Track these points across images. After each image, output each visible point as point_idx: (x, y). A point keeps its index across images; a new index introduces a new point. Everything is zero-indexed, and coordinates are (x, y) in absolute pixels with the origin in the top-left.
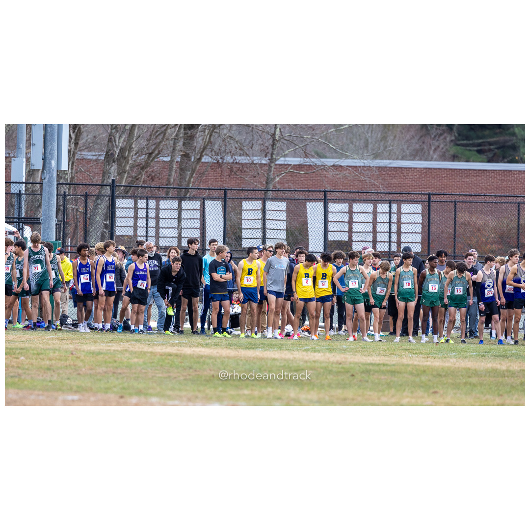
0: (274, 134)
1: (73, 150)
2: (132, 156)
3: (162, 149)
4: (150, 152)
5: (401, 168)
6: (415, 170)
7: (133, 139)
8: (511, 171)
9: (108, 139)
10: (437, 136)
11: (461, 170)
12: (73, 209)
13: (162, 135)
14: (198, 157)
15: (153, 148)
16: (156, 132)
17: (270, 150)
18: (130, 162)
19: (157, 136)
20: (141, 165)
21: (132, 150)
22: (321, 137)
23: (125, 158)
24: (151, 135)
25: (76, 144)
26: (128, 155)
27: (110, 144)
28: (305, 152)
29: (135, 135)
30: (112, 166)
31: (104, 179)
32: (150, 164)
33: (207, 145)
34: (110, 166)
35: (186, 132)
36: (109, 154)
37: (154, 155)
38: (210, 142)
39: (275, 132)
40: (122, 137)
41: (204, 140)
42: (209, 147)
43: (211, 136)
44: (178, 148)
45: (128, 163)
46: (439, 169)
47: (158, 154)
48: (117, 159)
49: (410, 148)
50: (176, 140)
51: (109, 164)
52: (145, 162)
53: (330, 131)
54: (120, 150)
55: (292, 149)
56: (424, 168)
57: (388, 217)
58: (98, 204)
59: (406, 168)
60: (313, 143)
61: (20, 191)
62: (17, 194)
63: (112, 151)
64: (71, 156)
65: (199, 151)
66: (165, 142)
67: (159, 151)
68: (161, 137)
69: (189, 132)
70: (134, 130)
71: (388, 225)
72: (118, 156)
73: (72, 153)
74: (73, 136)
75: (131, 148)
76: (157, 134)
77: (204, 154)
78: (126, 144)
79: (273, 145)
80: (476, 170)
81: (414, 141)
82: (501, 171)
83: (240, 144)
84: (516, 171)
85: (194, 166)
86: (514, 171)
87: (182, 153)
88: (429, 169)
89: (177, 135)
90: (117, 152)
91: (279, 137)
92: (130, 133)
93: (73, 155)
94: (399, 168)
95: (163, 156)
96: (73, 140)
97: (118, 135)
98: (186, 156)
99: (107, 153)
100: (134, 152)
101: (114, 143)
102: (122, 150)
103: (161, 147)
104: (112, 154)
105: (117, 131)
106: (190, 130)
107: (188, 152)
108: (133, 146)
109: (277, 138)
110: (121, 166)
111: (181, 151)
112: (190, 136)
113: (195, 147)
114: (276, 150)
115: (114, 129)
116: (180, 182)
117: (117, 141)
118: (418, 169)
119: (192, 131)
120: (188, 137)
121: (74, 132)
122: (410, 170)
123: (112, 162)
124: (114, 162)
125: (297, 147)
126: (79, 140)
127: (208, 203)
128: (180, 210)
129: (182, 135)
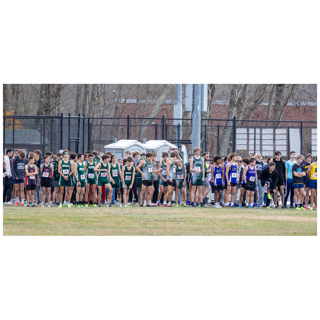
1: (210, 99)
2: (246, 102)
3: (263, 98)
4: (256, 100)
7: (246, 93)
9: (231, 93)
12: (211, 135)
13: (263, 90)
14: (285, 103)
15: (258, 97)
16: (260, 88)
18: (244, 106)
19: (260, 91)
20: (251, 108)
21: (246, 99)
23: (241, 104)
24: (256, 90)
25: (212, 96)
26: (243, 102)
27: (232, 96)
29: (247, 90)
30: (234, 109)
31: (229, 117)
32: (256, 107)
33: (290, 95)
34: (232, 109)
36: (232, 101)
37: (258, 102)
38: (292, 94)
40: (239, 92)
41: (289, 93)
42: (291, 97)
43: (292, 90)
44: (273, 97)
45: (243, 107)
47: (261, 101)
48: (237, 104)
51: (232, 108)
52: (253, 106)
54: (238, 99)
58: (225, 132)
61: (179, 124)
62: (177, 126)
63: (233, 100)
64: (209, 103)
65: (285, 99)
66: (265, 94)
67: (261, 99)
68: (262, 91)
69: (279, 88)
70: (247, 87)
72: (237, 103)
73: (210, 101)
74: (210, 91)
75: (245, 98)
76: (260, 89)
77: (288, 101)
78: (242, 96)
83: (310, 95)
85: (282, 108)
87: (275, 101)
89: (272, 90)
90: (237, 100)
92: (244, 89)
93: (210, 102)
95: (264, 103)
96: (210, 94)
97: (237, 90)
98: (278, 102)
99: (231, 101)
100: (247, 100)
101: (235, 95)
102: (240, 99)
103: (263, 97)
104: (233, 101)
105: (236, 88)
106: (280, 87)
107: (279, 100)
108: (246, 97)
110: (239, 109)
111: (275, 99)
112: (280, 91)
113: (283, 97)
115: (235, 86)
116: (274, 118)
117: (236, 94)
119: (281, 87)
120: (279, 91)
121: (211, 89)
123: (233, 106)
124: (235, 106)
126: (213, 93)
127: (291, 130)
128: (274, 134)
129: (275, 90)
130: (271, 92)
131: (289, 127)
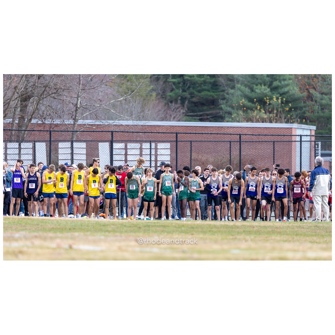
0: (77, 104)
5: (155, 126)
6: (164, 127)
8: (223, 127)
10: (175, 109)
11: (192, 126)
13: (7, 105)
14: (29, 118)
17: (74, 113)
22: (105, 106)
28: (96, 115)
33: (35, 111)
35: (22, 103)
38: (37, 109)
39: (77, 103)
41: (33, 108)
42: (36, 112)
43: (37, 105)
44: (17, 113)
46: (178, 126)
49: (159, 117)
50: (16, 108)
53: (112, 102)
55: (88, 113)
56: (169, 126)
57: (149, 157)
59: (158, 126)
60: (101, 109)
65: (30, 114)
66: (9, 109)
67: (5, 115)
69: (24, 103)
71: (149, 162)
77: (33, 116)
79: (76, 110)
80: (201, 127)
81: (161, 112)
82: (217, 127)
83: (56, 110)
84: (226, 127)
85: (27, 124)
86: (225, 127)
87: (19, 116)
88: (172, 126)
89: (16, 105)
91: (80, 106)
94: (153, 126)
95: (8, 118)
98: (22, 118)
103: (7, 112)
107: (24, 115)
109: (79, 106)
113: (28, 112)
114: (78, 113)
118: (165, 127)
119: (26, 102)
120: (23, 106)
122: (160, 127)
125: (91, 112)
127: (37, 144)
128: (20, 148)
129: (19, 105)
130: (15, 108)
131: (35, 141)
